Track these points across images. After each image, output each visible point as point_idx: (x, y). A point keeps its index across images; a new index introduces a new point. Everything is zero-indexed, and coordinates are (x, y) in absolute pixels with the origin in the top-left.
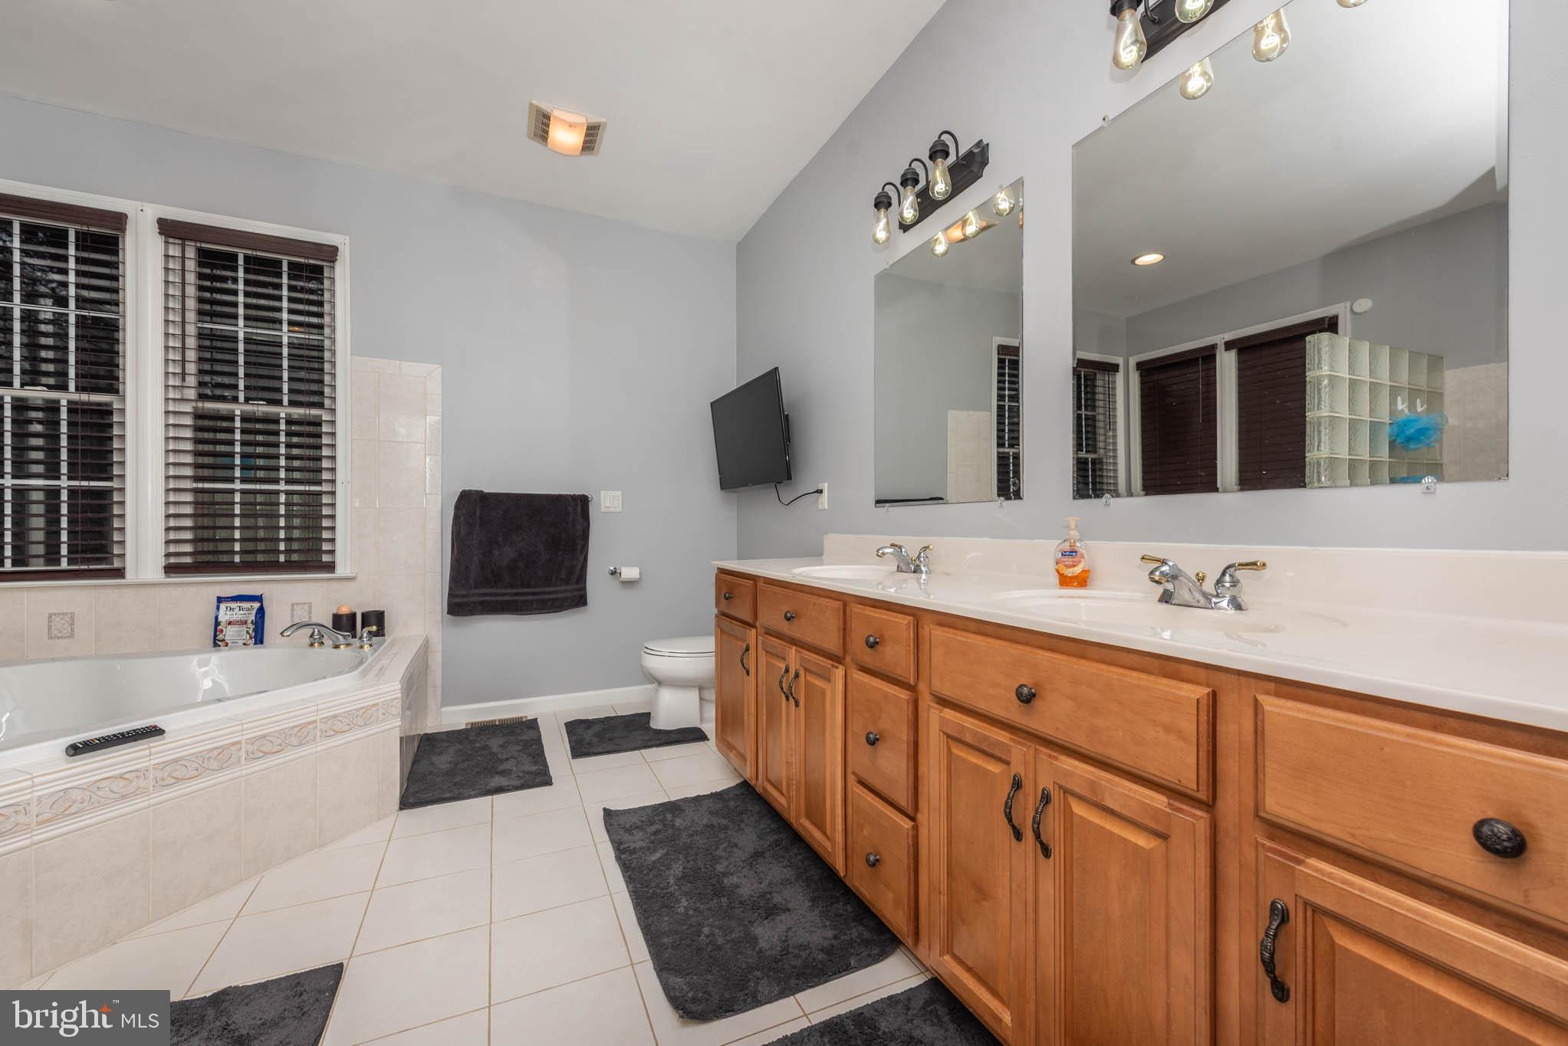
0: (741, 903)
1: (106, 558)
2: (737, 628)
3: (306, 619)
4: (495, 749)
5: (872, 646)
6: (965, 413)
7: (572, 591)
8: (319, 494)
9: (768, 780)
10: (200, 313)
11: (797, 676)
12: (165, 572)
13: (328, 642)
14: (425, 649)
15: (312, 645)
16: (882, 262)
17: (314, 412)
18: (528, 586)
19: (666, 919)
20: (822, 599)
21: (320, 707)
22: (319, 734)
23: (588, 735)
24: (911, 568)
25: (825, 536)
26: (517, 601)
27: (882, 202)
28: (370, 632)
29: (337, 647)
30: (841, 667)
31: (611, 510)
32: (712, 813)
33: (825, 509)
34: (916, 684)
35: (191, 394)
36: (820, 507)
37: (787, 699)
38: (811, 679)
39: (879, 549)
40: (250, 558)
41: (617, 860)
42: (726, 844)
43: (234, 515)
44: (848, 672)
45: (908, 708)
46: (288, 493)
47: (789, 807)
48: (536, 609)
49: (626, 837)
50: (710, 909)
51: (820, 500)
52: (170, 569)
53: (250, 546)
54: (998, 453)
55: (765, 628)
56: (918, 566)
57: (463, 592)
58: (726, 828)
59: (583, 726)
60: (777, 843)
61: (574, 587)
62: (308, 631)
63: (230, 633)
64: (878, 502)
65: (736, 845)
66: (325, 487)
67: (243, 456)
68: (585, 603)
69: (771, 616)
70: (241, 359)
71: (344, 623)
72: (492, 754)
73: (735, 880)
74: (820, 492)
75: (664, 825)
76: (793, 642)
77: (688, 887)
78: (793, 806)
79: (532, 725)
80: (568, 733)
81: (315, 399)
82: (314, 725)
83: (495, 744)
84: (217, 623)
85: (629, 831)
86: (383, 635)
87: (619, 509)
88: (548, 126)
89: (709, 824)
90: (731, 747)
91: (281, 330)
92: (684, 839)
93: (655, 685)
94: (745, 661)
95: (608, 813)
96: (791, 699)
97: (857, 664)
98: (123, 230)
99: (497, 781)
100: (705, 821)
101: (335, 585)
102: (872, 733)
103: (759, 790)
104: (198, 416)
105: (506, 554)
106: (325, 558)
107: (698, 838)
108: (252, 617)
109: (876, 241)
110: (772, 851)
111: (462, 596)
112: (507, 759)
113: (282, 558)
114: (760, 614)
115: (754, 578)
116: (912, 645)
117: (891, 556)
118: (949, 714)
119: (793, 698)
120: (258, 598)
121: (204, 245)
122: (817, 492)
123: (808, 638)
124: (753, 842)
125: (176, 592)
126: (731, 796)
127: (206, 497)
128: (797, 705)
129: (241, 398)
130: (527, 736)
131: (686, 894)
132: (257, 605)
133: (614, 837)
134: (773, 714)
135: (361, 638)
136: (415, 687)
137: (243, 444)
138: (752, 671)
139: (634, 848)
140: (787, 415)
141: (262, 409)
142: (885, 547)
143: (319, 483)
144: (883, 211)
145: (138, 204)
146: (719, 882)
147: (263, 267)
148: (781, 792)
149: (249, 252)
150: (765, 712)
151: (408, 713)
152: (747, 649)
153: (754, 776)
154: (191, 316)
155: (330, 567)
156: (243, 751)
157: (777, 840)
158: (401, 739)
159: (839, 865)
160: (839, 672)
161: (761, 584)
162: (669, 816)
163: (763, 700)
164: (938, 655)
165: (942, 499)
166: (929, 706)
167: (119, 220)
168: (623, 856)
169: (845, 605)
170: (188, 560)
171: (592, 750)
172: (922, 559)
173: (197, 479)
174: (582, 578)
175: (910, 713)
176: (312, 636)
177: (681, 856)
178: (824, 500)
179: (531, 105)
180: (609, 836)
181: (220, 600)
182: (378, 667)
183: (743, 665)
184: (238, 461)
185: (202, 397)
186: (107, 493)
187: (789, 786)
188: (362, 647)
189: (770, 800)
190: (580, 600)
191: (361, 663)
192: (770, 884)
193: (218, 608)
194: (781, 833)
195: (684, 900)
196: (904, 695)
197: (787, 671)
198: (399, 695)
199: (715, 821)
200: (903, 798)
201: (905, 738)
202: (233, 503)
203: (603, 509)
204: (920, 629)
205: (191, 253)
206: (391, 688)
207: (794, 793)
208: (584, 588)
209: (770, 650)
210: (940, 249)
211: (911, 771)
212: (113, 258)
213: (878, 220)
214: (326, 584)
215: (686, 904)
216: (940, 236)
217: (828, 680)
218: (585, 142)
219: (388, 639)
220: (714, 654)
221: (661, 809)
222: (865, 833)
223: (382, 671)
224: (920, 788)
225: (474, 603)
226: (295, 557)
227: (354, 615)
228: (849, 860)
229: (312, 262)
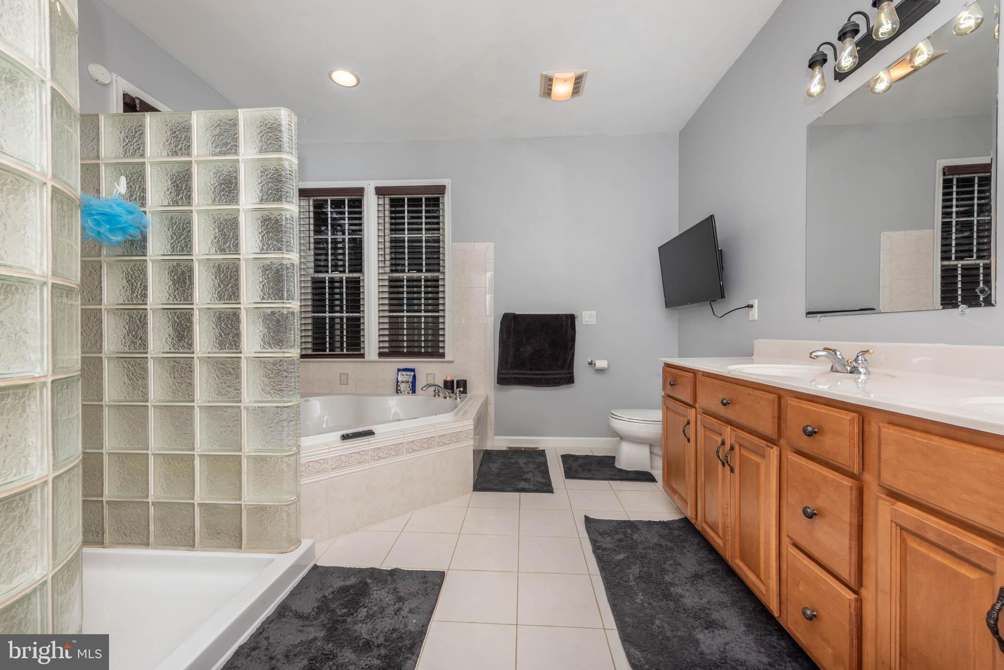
0: (684, 609)
1: (358, 349)
2: (681, 408)
3: (432, 382)
4: (522, 465)
5: (810, 434)
6: (901, 233)
7: (565, 374)
8: (438, 317)
9: (706, 522)
10: (391, 230)
11: (732, 448)
12: (379, 356)
13: (441, 395)
14: (486, 403)
15: (435, 396)
16: (815, 113)
17: (436, 274)
18: (540, 370)
19: (628, 604)
20: (756, 391)
21: (437, 430)
22: (436, 443)
23: (575, 465)
24: (847, 369)
25: (755, 341)
26: (533, 378)
27: (817, 61)
28: (460, 391)
29: (445, 398)
30: (775, 447)
31: (589, 323)
32: (661, 536)
33: (755, 320)
34: (861, 474)
35: (388, 270)
36: (751, 318)
37: (723, 465)
38: (744, 452)
39: (813, 352)
40: (411, 350)
41: (593, 552)
42: (672, 562)
43: (404, 329)
44: (783, 453)
45: (851, 494)
46: (425, 317)
47: (725, 548)
48: (544, 384)
49: (599, 538)
50: (660, 607)
51: (751, 313)
52: (381, 355)
53: (411, 344)
54: (942, 266)
55: (703, 409)
56: (854, 367)
57: (505, 372)
58: (671, 549)
59: (572, 459)
60: (714, 571)
61: (567, 371)
62: (433, 388)
63: (403, 387)
64: (808, 313)
65: (680, 565)
66: (441, 314)
67: (408, 299)
68: (573, 382)
69: (708, 400)
70: (406, 251)
71: (449, 385)
72: (520, 467)
73: (679, 590)
74: (752, 306)
75: (625, 536)
76: (729, 422)
77: (643, 585)
78: (729, 547)
79: (542, 453)
80: (563, 462)
81: (436, 268)
82: (433, 439)
83: (522, 461)
84: (398, 382)
85: (602, 534)
86: (466, 393)
87: (594, 323)
88: (551, 85)
89: (658, 543)
90: (675, 491)
91: (422, 234)
92: (640, 550)
93: (618, 439)
94: (686, 432)
95: (588, 520)
96: (726, 465)
97: (792, 447)
98: (363, 196)
99: (523, 484)
100: (655, 541)
101: (445, 364)
102: (809, 508)
103: (699, 528)
104: (391, 280)
105: (528, 350)
106: (441, 351)
107: (650, 551)
108: (411, 380)
109: (810, 95)
110: (709, 577)
111: (505, 374)
112: (528, 472)
113: (423, 350)
114: (699, 398)
115: (694, 372)
116: (856, 439)
117: (827, 359)
118: (902, 507)
119: (729, 466)
120: (413, 370)
121: (392, 196)
122: (748, 306)
123: (743, 420)
124: (694, 565)
125: (382, 365)
126: (675, 526)
127: (394, 320)
128: (732, 471)
129: (406, 271)
130: (539, 460)
131: (643, 590)
132: (413, 374)
133: (592, 536)
134: (710, 473)
135: (456, 394)
136: (480, 422)
137: (408, 293)
138: (693, 440)
139: (605, 548)
140: (721, 250)
141: (415, 275)
142: (816, 351)
143: (438, 311)
144: (817, 69)
145: (368, 182)
146: (667, 588)
147: (415, 203)
148: (719, 536)
149: (409, 196)
150: (703, 471)
151: (478, 437)
152: (688, 423)
153: (694, 516)
154: (387, 232)
155: (442, 355)
156: (405, 448)
157: (714, 570)
158: (474, 451)
159: (774, 606)
160: (774, 452)
161: (699, 376)
162: (629, 531)
163: (701, 461)
164: (888, 452)
165: (874, 309)
166: (878, 496)
167: (360, 191)
168: (598, 551)
169: (780, 398)
170: (387, 350)
171: (577, 475)
172: (860, 362)
173: (390, 311)
174: (571, 366)
175: (854, 498)
176: (435, 391)
177: (638, 562)
178: (755, 313)
179: (542, 75)
180: (589, 535)
181: (399, 370)
182: (464, 410)
183: (685, 434)
184: (405, 302)
185: (392, 271)
186: (358, 319)
187: (724, 531)
188: (456, 399)
189: (706, 537)
190: (569, 380)
191: (456, 407)
192: (709, 602)
193: (398, 374)
194: (717, 565)
195: (640, 594)
196: (847, 482)
197: (723, 443)
198: (473, 428)
199: (664, 542)
200: (846, 570)
201: (847, 519)
202: (403, 323)
203: (584, 323)
204: (866, 426)
205: (387, 201)
206: (469, 424)
207: (729, 538)
208: (572, 373)
209: (707, 426)
210: (880, 87)
211: (854, 550)
212: (360, 210)
213: (812, 77)
214: (439, 364)
215: (642, 598)
216: (883, 75)
217: (763, 457)
218: (574, 89)
219: (469, 395)
220: (661, 423)
221: (623, 525)
222: (801, 588)
223: (466, 412)
224: (865, 567)
225: (511, 378)
226: (430, 350)
227: (453, 381)
228: (783, 607)
229: (435, 196)
